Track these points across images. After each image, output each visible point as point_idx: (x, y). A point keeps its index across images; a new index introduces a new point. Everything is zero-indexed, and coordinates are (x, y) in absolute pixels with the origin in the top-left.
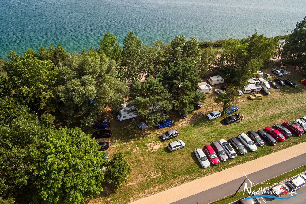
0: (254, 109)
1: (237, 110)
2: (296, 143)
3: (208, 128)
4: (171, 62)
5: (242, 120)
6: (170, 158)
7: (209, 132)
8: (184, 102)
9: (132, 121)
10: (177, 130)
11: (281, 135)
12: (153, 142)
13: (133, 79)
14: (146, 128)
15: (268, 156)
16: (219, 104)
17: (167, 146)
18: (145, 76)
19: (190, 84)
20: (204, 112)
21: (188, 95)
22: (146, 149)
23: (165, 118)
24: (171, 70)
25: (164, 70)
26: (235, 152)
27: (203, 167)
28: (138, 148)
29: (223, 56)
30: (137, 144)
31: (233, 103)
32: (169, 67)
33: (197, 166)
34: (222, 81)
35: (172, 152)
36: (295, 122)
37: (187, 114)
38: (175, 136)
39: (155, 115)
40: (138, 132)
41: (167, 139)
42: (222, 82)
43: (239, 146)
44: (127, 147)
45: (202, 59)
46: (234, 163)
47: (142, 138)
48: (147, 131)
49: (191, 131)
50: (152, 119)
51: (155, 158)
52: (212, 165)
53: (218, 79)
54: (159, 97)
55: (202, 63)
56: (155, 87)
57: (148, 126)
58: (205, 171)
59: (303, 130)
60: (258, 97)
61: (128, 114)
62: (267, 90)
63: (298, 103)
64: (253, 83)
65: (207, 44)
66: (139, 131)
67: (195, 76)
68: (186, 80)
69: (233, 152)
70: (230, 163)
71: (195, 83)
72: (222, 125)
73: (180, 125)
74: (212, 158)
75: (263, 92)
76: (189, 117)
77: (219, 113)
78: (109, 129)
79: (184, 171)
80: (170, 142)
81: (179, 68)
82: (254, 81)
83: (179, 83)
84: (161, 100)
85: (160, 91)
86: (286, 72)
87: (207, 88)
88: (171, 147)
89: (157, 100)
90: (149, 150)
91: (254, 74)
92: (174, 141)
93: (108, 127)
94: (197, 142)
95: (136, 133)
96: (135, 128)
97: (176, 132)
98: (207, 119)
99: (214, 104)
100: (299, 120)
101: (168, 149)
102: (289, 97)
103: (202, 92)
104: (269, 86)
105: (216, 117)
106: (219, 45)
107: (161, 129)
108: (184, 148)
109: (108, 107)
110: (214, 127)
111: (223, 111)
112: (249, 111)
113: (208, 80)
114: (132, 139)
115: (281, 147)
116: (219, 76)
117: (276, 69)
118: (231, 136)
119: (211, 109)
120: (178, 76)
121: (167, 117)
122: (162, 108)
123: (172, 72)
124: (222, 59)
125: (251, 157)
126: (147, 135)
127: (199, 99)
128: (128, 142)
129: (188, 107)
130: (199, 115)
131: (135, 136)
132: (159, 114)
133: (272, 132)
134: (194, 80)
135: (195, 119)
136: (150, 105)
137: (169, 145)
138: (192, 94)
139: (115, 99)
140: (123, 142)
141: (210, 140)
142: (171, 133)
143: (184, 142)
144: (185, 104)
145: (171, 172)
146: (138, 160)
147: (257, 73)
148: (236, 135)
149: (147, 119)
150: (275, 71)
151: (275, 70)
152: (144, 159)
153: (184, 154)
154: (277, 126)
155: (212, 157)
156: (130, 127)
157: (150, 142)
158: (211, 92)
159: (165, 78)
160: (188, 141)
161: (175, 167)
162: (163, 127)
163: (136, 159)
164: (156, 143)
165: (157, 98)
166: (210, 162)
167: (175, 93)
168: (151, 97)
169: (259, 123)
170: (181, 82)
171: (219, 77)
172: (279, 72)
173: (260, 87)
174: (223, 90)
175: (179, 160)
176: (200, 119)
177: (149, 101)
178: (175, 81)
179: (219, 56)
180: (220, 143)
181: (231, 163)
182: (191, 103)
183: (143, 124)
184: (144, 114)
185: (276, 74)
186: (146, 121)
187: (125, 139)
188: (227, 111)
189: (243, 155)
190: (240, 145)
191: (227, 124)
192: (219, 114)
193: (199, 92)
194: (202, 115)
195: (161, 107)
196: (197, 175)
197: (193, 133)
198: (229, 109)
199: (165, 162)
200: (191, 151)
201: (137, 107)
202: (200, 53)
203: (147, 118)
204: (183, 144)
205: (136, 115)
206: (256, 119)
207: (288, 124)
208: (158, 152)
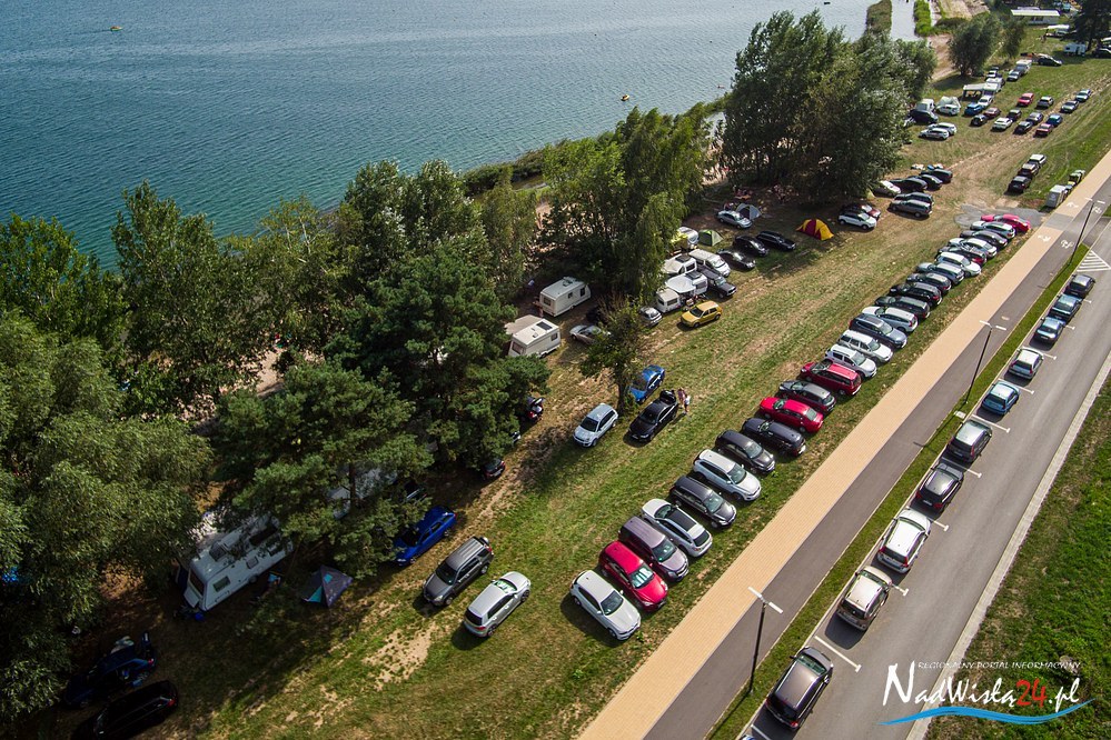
0: (709, 356)
1: (662, 379)
2: (853, 421)
3: (592, 481)
4: (373, 272)
5: (686, 406)
6: (489, 667)
7: (599, 493)
8: (475, 413)
9: (266, 589)
10: (481, 541)
11: (807, 412)
12: (394, 637)
13: (216, 397)
14: (345, 590)
15: (797, 494)
16: (599, 379)
17: (462, 624)
18: (274, 362)
19: (475, 340)
20: (559, 427)
21: (481, 382)
22: (373, 680)
23: (415, 510)
24: (384, 306)
25: (351, 313)
26: (703, 530)
27: (620, 637)
28: (334, 695)
29: (557, 205)
30: (325, 680)
31: (643, 358)
32: (371, 296)
33: (597, 644)
34: (582, 292)
35: (487, 637)
36: (830, 356)
37: (501, 458)
38: (482, 567)
39: (368, 515)
40: (313, 623)
41: (453, 595)
42: (585, 298)
43: (706, 502)
44: (280, 719)
45: (490, 233)
46: (714, 569)
47: (340, 641)
48: (355, 599)
49: (535, 517)
50: (362, 538)
51: (426, 701)
52: (646, 613)
53: (569, 288)
54: (364, 434)
55: (493, 247)
56: (334, 395)
57: (353, 576)
58: (632, 649)
59: (858, 372)
60: (707, 313)
61: (241, 564)
62: (724, 280)
63: (818, 297)
64: (680, 273)
65: (492, 177)
66: (318, 617)
67: (486, 301)
68: (454, 329)
69: (697, 530)
70: (700, 576)
71: (494, 330)
72: (633, 449)
73: (488, 512)
74: (639, 585)
75: (715, 292)
76: (511, 467)
77: (610, 409)
78: (159, 677)
79: (557, 692)
80: (466, 600)
81: (412, 290)
82: (679, 266)
83: (431, 349)
84: (376, 443)
85: (360, 406)
86: (756, 213)
87: (542, 332)
88: (477, 620)
89: (358, 448)
90: (387, 676)
91: (673, 241)
92: (482, 587)
93: (150, 669)
94: (570, 553)
95: (302, 634)
96: (291, 615)
97: (479, 547)
98: (579, 447)
99: (582, 383)
100: (836, 348)
101: (468, 637)
102: (788, 283)
103: (529, 353)
104: (725, 269)
105: (604, 429)
106: (534, 170)
107: (416, 565)
108: (531, 597)
109: (119, 572)
110: (611, 466)
111: (621, 398)
112: (698, 367)
113: (537, 303)
114: (290, 668)
115: (823, 450)
116: (568, 278)
117: (727, 209)
118: (674, 476)
119: (582, 406)
120: (417, 320)
121: (424, 504)
122: (390, 472)
123: (389, 312)
124: (558, 218)
125: (755, 521)
126: (361, 617)
127: (527, 384)
128: (274, 690)
129: (494, 429)
130: (547, 445)
131: (301, 650)
132: (385, 505)
133: (782, 410)
134: (485, 317)
135: (537, 463)
136: (334, 482)
137: (469, 615)
138: (496, 373)
139: (147, 520)
140: (249, 703)
141: (610, 522)
142: (461, 562)
143: (522, 572)
144: (480, 424)
145: (507, 724)
147: (680, 234)
148: (687, 468)
149: (338, 548)
150: (726, 215)
151: (724, 212)
153: (535, 623)
154: (788, 386)
155: (639, 581)
156: (265, 618)
157: (383, 644)
158: (560, 343)
159: (367, 345)
160: (535, 562)
161: (518, 694)
162: (419, 554)
164: (410, 635)
165: (355, 441)
166: (635, 605)
167: (428, 392)
168: (329, 446)
169: (737, 397)
170: (437, 339)
171: (570, 283)
172: (737, 215)
173: (703, 278)
174: (597, 325)
175: (524, 657)
176: (554, 457)
177: (322, 467)
178: (411, 345)
179: (544, 210)
180: (647, 520)
181: (704, 572)
182: (502, 409)
183: (328, 578)
184: (316, 531)
185: (728, 224)
186: (337, 558)
187: (257, 687)
188: (635, 394)
189: (729, 526)
190: (709, 497)
191: (648, 440)
192: (612, 414)
193: (517, 358)
194: (555, 440)
195: (387, 469)
196: (608, 679)
197: (547, 522)
198: (635, 383)
199: (473, 692)
200: (559, 595)
201: (274, 514)
202: (477, 213)
203: (338, 542)
204: (523, 583)
205: (279, 549)
206: (726, 386)
207: (816, 370)
208: (431, 667)
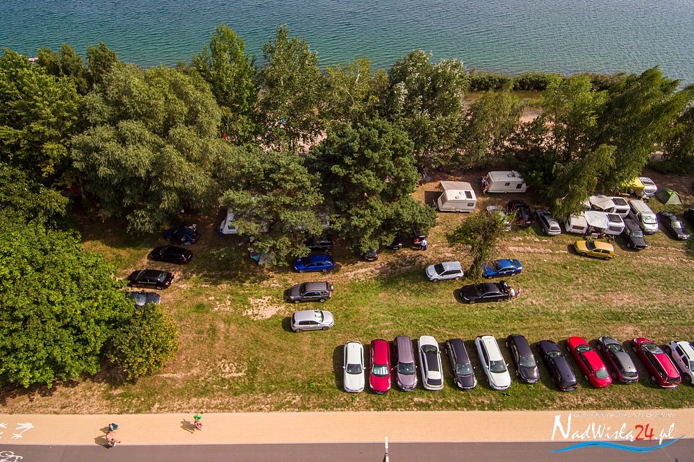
2: (639, 404)
3: (414, 299)
6: (284, 345)
7: (411, 309)
12: (267, 298)
20: (426, 257)
27: (344, 388)
28: (229, 303)
30: (232, 295)
33: (334, 380)
35: (295, 332)
36: (673, 347)
38: (320, 298)
40: (249, 267)
44: (208, 296)
46: (427, 403)
47: (250, 283)
48: (269, 270)
49: (368, 295)
51: (252, 336)
52: (368, 390)
58: (345, 399)
66: (252, 267)
70: (416, 399)
72: (454, 300)
73: (351, 275)
76: (382, 261)
77: (459, 268)
78: (191, 248)
79: (297, 383)
80: (305, 307)
88: (294, 321)
94: (366, 326)
95: (242, 269)
98: (425, 277)
101: (288, 324)
105: (446, 277)
107: (301, 275)
108: (329, 331)
110: (432, 299)
111: (471, 268)
114: (227, 279)
115: (587, 402)
126: (264, 279)
128: (215, 283)
130: (411, 263)
131: (235, 275)
135: (396, 268)
140: (205, 281)
146: (214, 330)
152: (227, 330)
153: (319, 345)
157: (261, 298)
163: (211, 325)
164: (272, 303)
166: (365, 381)
175: (300, 355)
176: (407, 272)
181: (421, 400)
187: (212, 277)
189: (462, 390)
191: (468, 302)
192: (459, 272)
194: (417, 264)
196: (321, 401)
197: (371, 302)
199: (269, 349)
200: (340, 342)
207: (645, 347)
208: (266, 325)
